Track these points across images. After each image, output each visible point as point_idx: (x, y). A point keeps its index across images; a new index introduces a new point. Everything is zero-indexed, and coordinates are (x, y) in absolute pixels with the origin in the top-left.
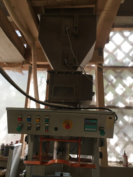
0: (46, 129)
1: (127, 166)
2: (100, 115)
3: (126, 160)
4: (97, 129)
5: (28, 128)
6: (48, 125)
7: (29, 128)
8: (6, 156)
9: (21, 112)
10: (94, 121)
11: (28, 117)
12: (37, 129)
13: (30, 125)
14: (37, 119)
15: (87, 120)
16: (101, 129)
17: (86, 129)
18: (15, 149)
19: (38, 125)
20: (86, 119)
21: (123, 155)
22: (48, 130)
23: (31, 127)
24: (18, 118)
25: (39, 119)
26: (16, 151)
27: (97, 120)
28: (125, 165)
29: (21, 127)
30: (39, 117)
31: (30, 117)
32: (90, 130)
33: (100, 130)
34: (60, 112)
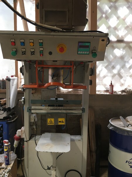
0: (40, 53)
1: (112, 93)
2: (93, 37)
3: (112, 88)
4: (89, 53)
5: (22, 53)
6: (42, 49)
7: (24, 53)
8: (3, 89)
9: (13, 35)
10: (87, 44)
11: (21, 41)
12: (31, 53)
13: (24, 50)
14: (31, 43)
15: (81, 43)
16: (93, 51)
17: (79, 52)
18: (11, 81)
19: (33, 49)
20: (79, 42)
21: (110, 84)
22: (43, 54)
23: (25, 51)
24: (11, 42)
25: (33, 43)
26: (13, 83)
27: (90, 42)
28: (111, 92)
29: (16, 51)
30: (32, 41)
31: (23, 41)
32: (83, 53)
33: (93, 53)
34: (54, 35)
